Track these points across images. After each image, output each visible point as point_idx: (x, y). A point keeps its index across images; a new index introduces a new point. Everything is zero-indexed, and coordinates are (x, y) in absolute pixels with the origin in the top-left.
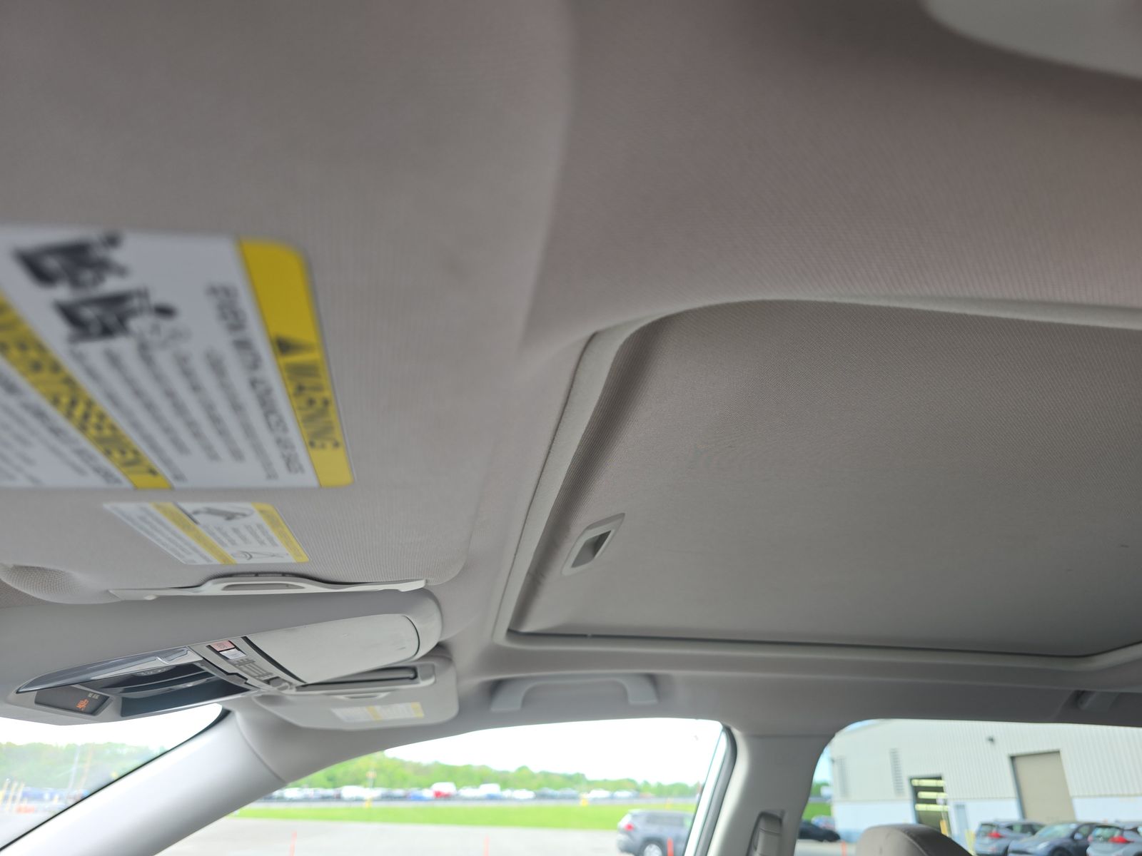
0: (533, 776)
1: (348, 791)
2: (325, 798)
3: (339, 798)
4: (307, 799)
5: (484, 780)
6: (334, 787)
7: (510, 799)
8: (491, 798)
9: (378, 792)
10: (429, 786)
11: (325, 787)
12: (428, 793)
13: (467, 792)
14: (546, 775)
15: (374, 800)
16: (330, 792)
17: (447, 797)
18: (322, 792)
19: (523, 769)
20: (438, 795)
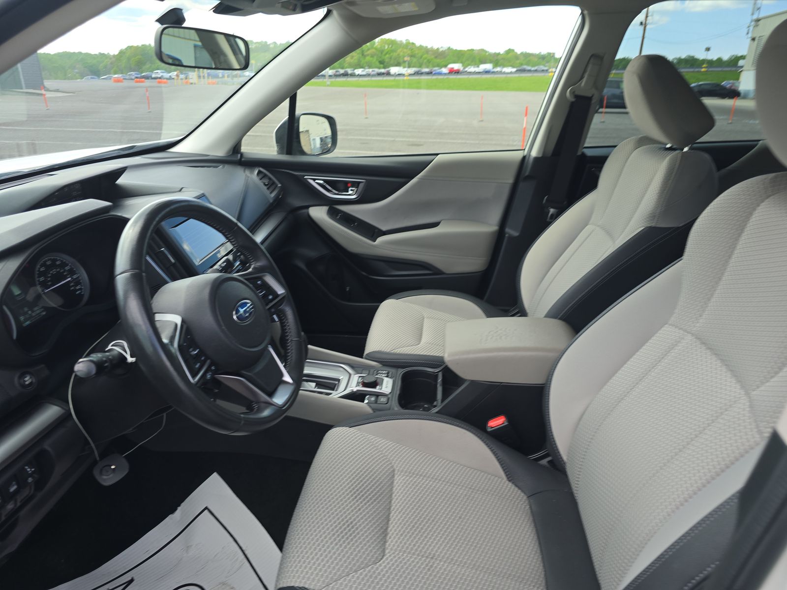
0: (517, 57)
1: (394, 70)
2: (379, 74)
3: (388, 74)
4: (368, 75)
5: (483, 61)
6: (384, 68)
7: (501, 73)
8: (487, 72)
9: (412, 70)
10: (446, 66)
11: (379, 68)
12: (445, 70)
13: (472, 69)
14: (526, 55)
15: (410, 75)
16: (383, 71)
17: (457, 72)
18: (377, 70)
19: (510, 51)
20: (452, 71)
